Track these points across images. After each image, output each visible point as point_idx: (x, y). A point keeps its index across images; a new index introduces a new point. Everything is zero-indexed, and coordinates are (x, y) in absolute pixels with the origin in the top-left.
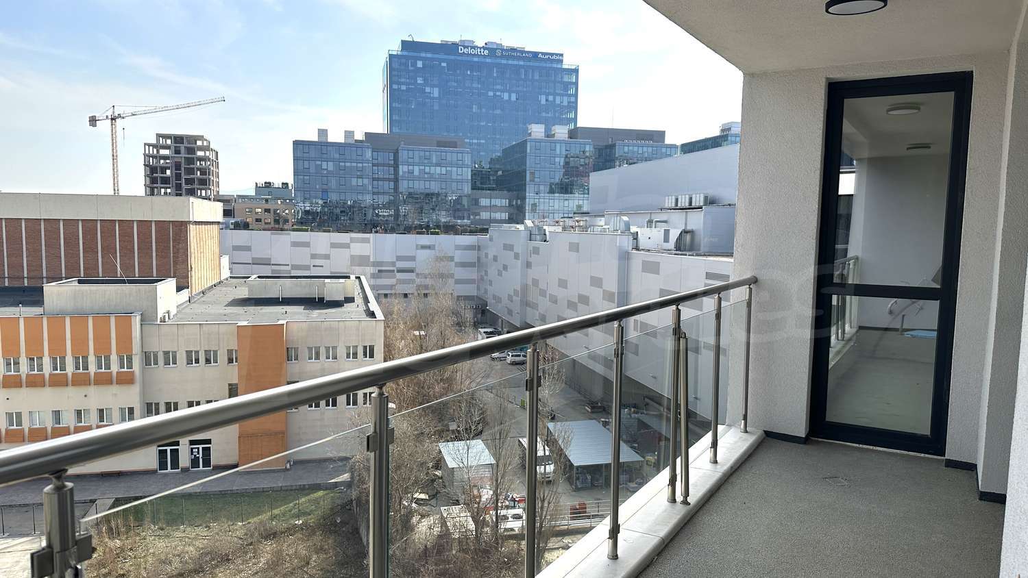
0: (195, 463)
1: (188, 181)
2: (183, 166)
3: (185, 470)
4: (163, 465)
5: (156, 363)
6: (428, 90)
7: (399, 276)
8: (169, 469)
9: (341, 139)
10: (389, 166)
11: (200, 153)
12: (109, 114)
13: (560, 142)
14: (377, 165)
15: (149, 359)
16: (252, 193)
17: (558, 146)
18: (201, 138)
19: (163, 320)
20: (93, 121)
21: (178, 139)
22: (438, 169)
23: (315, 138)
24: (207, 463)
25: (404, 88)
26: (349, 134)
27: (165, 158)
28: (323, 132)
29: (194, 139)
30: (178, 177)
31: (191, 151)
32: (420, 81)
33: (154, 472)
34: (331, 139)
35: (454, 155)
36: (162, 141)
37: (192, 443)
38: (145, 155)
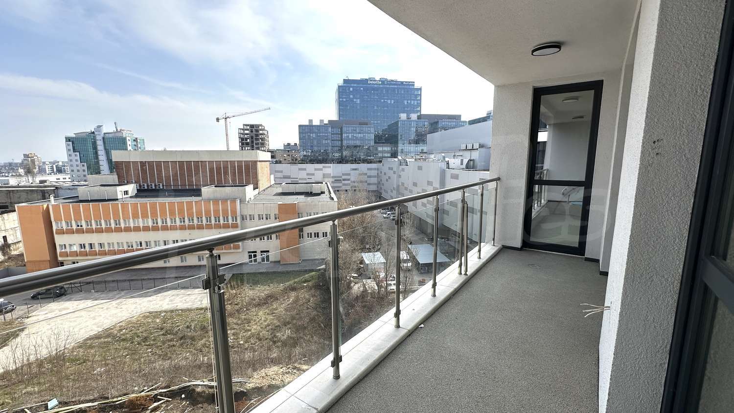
0: (263, 260)
1: (257, 144)
2: (254, 137)
3: (259, 263)
4: (250, 261)
5: (246, 219)
6: (355, 100)
7: (343, 182)
8: (253, 263)
9: (318, 123)
10: (338, 134)
11: (261, 132)
13: (414, 121)
14: (334, 134)
15: (243, 218)
16: (282, 148)
17: (413, 123)
18: (261, 125)
19: (248, 202)
20: (218, 120)
21: (252, 126)
22: (360, 135)
23: (307, 123)
24: (268, 260)
25: (344, 100)
26: (322, 121)
27: (247, 134)
28: (311, 121)
29: (258, 126)
30: (252, 142)
31: (257, 131)
32: (351, 97)
33: (246, 264)
35: (367, 128)
36: (245, 127)
37: (262, 252)
38: (239, 133)
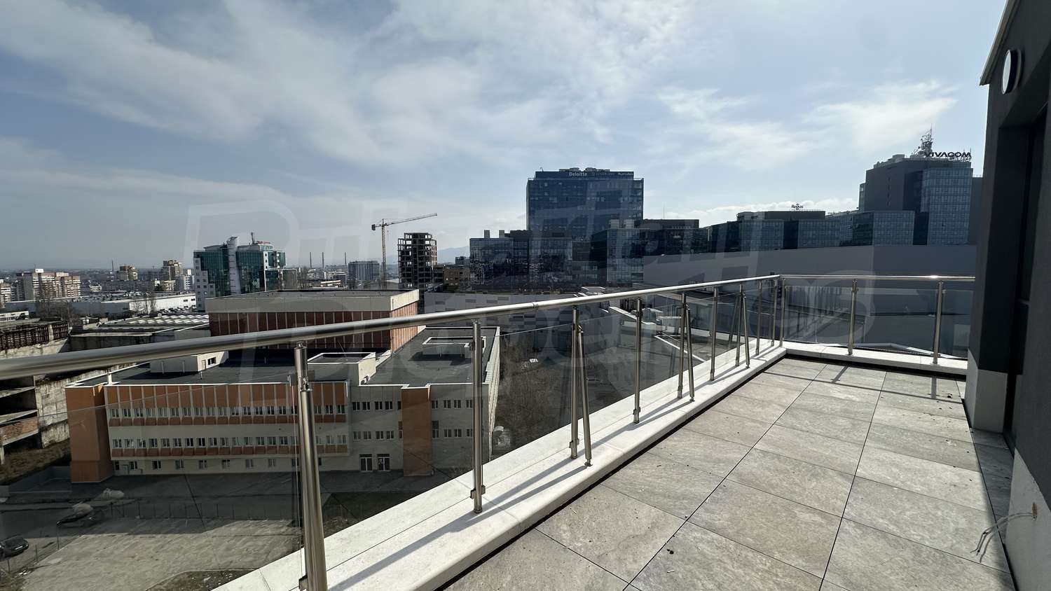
0: (381, 467)
1: (420, 259)
2: (417, 250)
4: (363, 468)
6: (550, 199)
8: (367, 471)
9: (497, 236)
10: (524, 249)
11: (427, 242)
13: (629, 230)
14: (518, 249)
16: (454, 262)
17: (627, 233)
18: (427, 234)
19: (363, 383)
20: (374, 227)
21: (415, 235)
23: (482, 236)
24: (387, 467)
25: (537, 199)
26: (501, 232)
27: (409, 245)
28: (487, 233)
29: (423, 235)
30: (415, 256)
31: (422, 241)
32: (546, 194)
33: (358, 472)
36: (407, 237)
37: (379, 455)
38: (398, 245)
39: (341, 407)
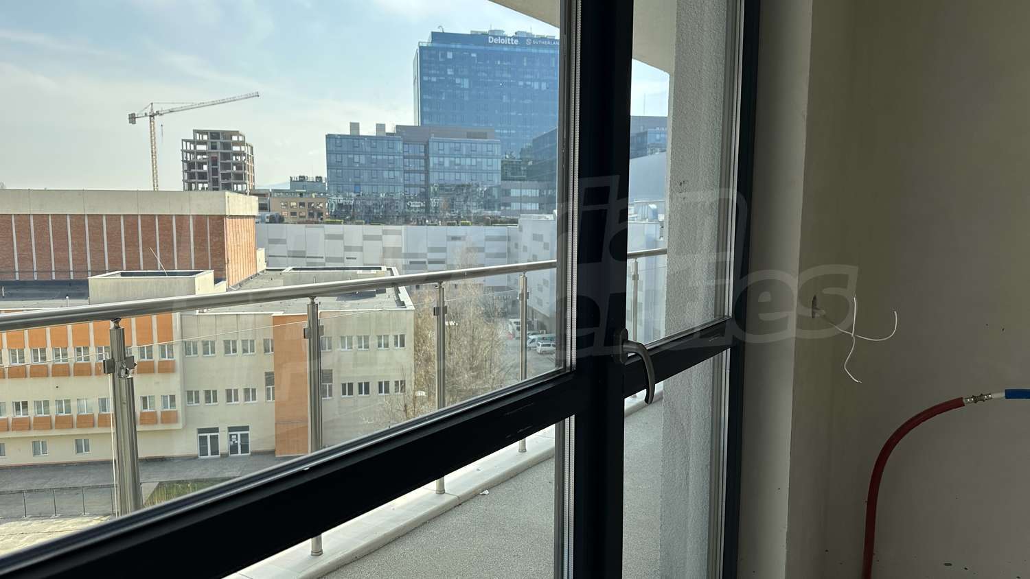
1: (225, 176)
2: (219, 161)
3: (224, 456)
4: (203, 451)
5: (196, 353)
6: (458, 81)
8: (209, 456)
9: (372, 132)
10: (420, 158)
11: (236, 149)
12: (148, 111)
14: (408, 157)
15: (188, 348)
16: (287, 187)
18: (237, 133)
20: (133, 118)
21: (215, 135)
22: (468, 160)
23: (348, 132)
24: (245, 448)
25: (434, 79)
26: (380, 127)
27: (202, 153)
28: (355, 126)
29: (229, 134)
30: (215, 172)
31: (227, 146)
32: (450, 72)
33: (196, 458)
34: (362, 133)
35: (484, 146)
36: (198, 137)
37: (231, 429)
38: (183, 151)
39: (166, 350)
